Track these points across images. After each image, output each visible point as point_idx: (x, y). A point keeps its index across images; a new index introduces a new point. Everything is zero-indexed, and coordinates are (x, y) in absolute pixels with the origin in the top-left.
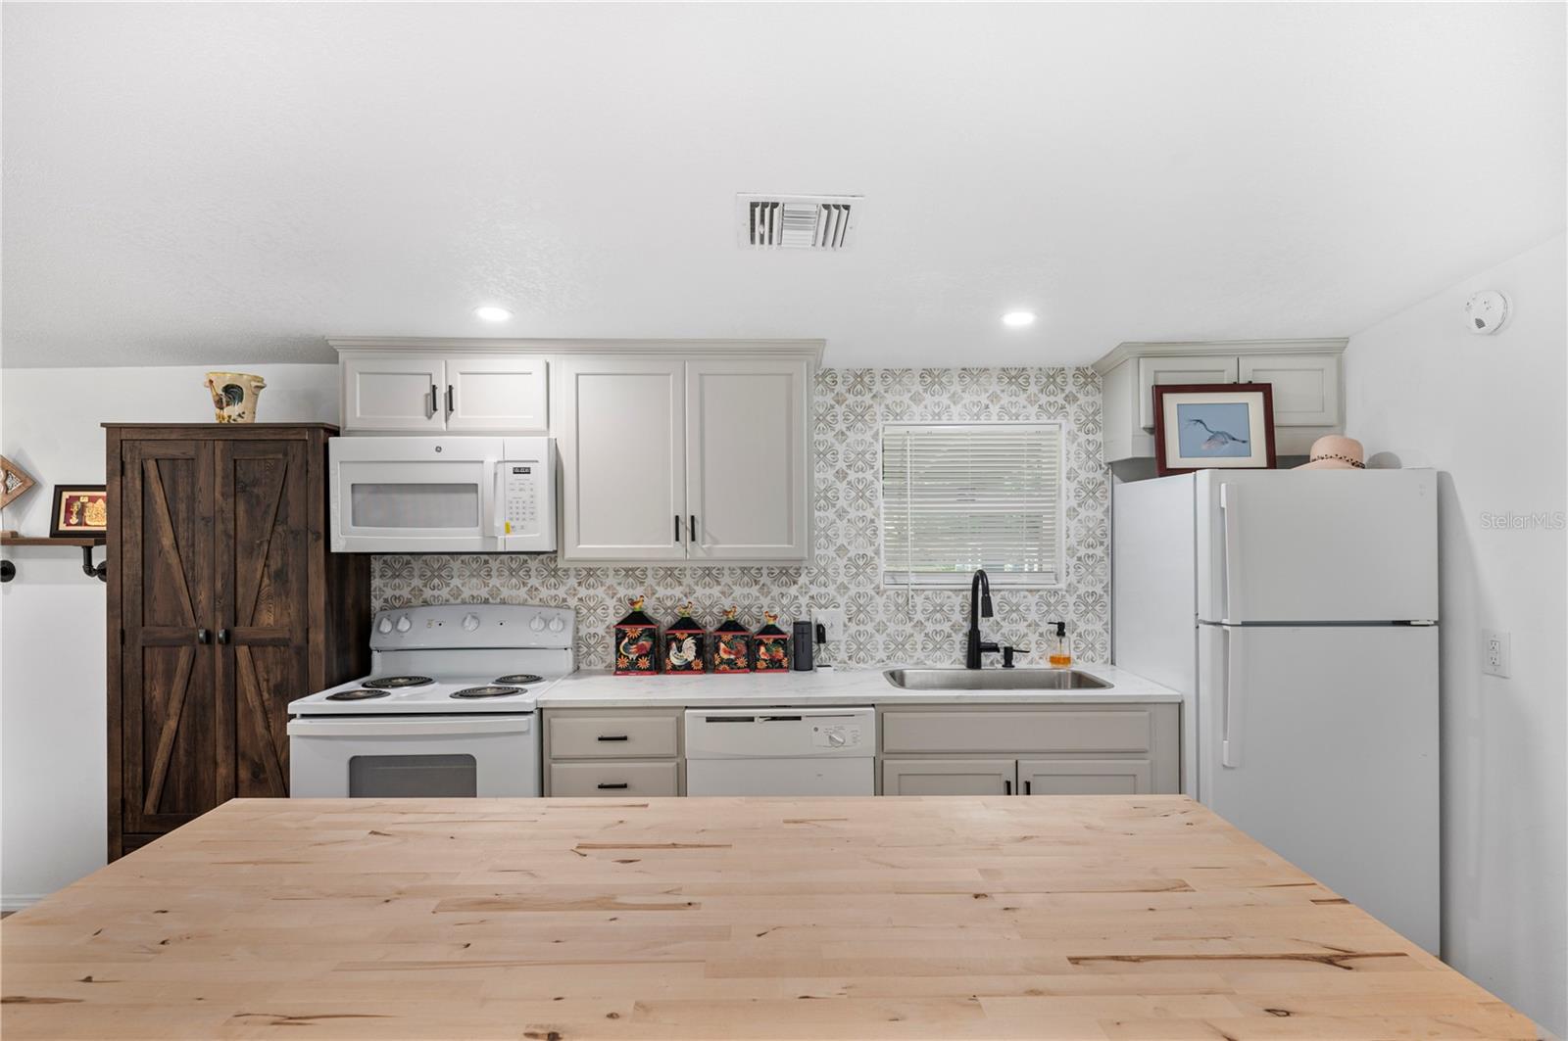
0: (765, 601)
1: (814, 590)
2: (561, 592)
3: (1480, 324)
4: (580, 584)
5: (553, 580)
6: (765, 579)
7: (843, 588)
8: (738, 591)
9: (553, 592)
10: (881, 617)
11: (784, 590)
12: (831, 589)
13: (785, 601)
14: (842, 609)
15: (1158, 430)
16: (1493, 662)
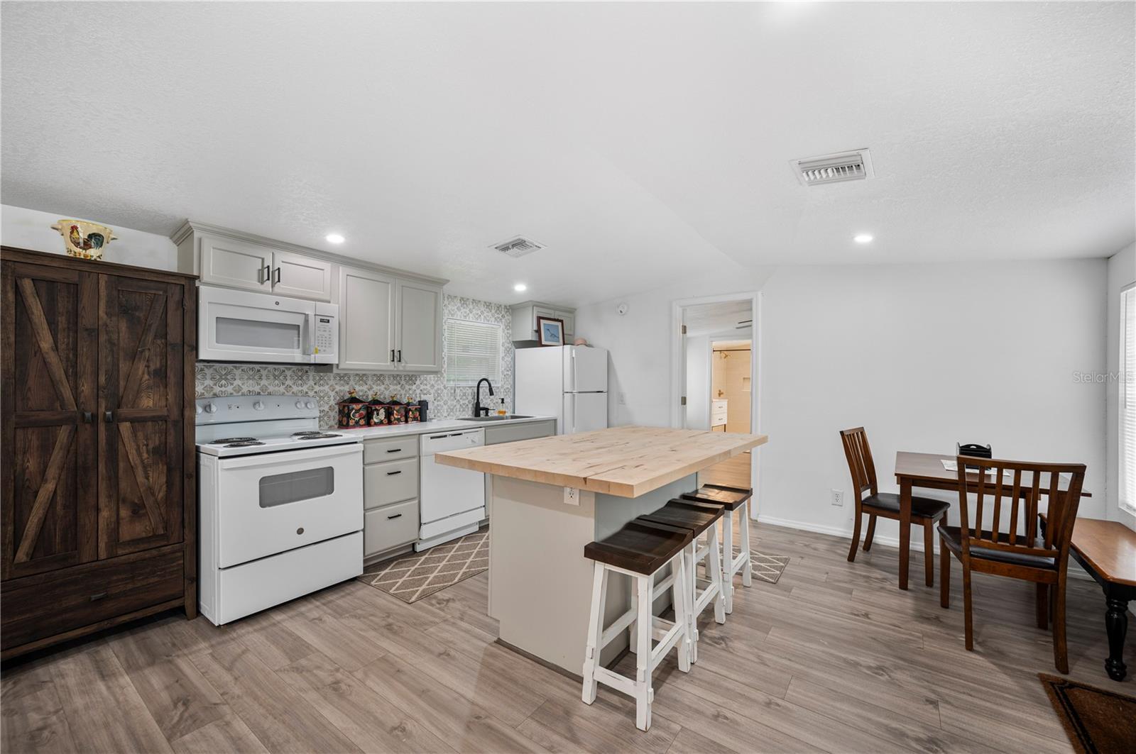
0: (403, 392)
1: (422, 387)
2: (305, 388)
3: (621, 312)
4: (315, 384)
5: (300, 382)
6: (403, 382)
7: (433, 385)
8: (392, 387)
9: (300, 388)
10: (445, 398)
11: (410, 387)
12: (428, 387)
13: (411, 392)
14: (432, 395)
15: (538, 331)
16: (622, 400)
